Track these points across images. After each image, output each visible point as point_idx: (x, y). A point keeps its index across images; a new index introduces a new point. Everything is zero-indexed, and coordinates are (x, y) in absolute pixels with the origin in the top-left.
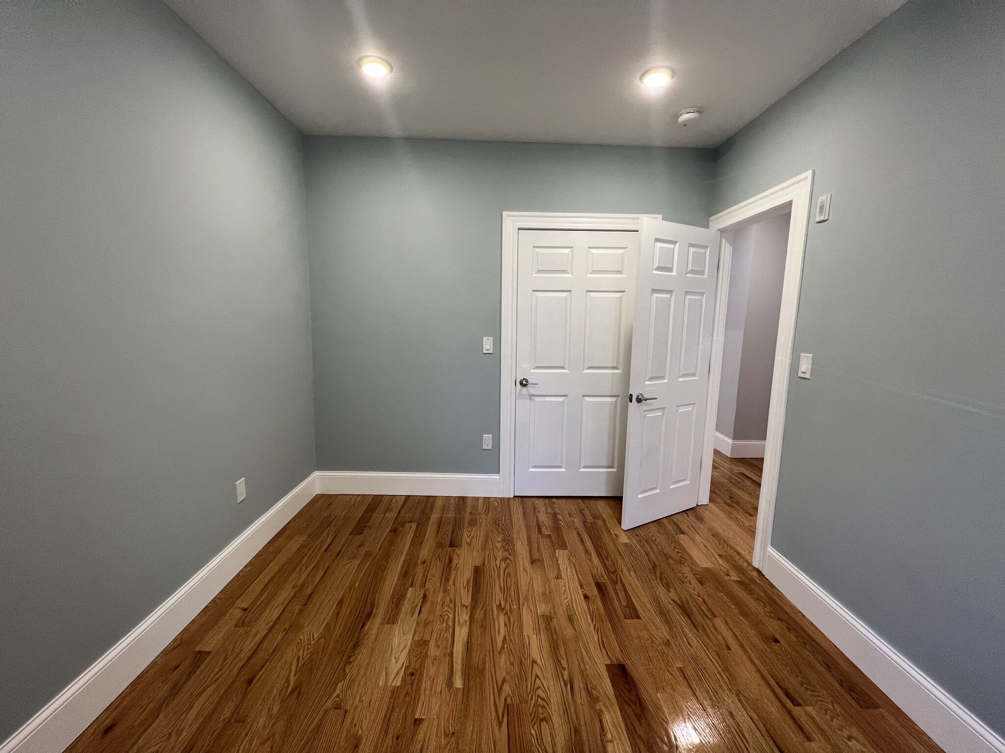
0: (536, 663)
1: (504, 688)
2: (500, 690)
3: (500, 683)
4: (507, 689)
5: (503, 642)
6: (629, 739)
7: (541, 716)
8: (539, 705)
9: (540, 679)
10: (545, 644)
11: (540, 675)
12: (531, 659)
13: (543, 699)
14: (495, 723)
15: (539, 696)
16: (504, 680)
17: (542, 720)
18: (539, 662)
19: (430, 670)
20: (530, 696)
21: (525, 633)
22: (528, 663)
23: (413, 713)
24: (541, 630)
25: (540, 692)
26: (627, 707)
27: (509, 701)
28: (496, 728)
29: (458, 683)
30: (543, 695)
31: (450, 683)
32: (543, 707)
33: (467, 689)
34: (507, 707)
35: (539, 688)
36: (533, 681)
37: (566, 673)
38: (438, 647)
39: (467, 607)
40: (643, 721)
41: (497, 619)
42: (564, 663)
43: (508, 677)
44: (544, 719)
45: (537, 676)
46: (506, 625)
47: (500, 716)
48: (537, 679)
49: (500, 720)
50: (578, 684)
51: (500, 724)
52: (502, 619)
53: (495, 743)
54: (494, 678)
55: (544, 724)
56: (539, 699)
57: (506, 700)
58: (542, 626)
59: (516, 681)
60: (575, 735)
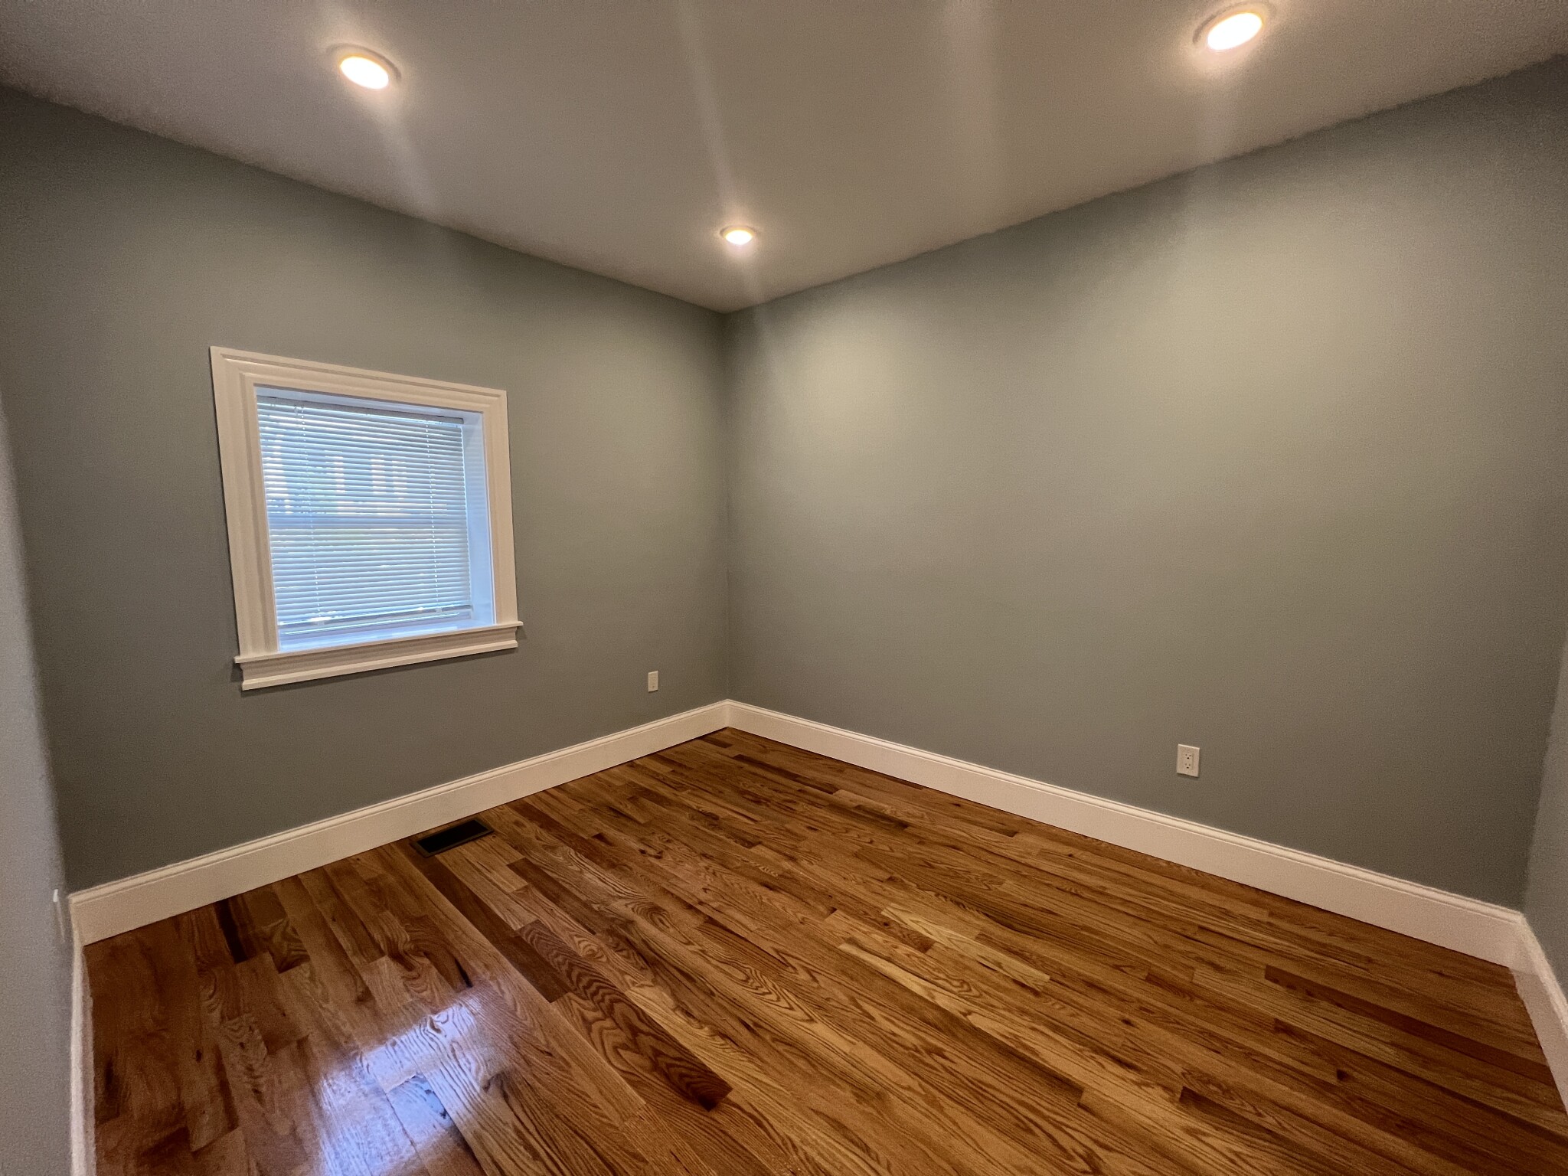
0: (807, 1021)
1: (807, 975)
2: (809, 971)
3: (814, 974)
4: (803, 976)
5: (868, 1013)
6: (658, 1024)
7: (751, 981)
8: (762, 987)
9: (786, 1008)
10: (823, 1052)
11: (788, 1012)
12: (817, 1020)
13: (764, 994)
14: (782, 948)
15: (770, 993)
16: (815, 980)
17: (748, 978)
18: (806, 1024)
19: (879, 937)
20: (777, 987)
21: (860, 1044)
22: (815, 1015)
23: (844, 911)
24: (850, 1067)
25: (773, 997)
26: (677, 1055)
27: (790, 969)
28: (776, 946)
29: (845, 947)
30: (767, 997)
31: (852, 941)
32: (757, 989)
33: (831, 949)
34: (788, 965)
35: (778, 999)
36: (789, 1001)
37: (768, 1037)
38: (908, 955)
39: (965, 1015)
40: (650, 1052)
41: (914, 1033)
42: (781, 1048)
43: (815, 985)
44: (746, 981)
45: (791, 1009)
46: (894, 1034)
47: (784, 956)
48: (788, 1006)
49: (781, 954)
50: (744, 1035)
51: (777, 951)
52: (910, 1039)
53: (767, 940)
54: (826, 975)
55: (742, 977)
56: (766, 991)
57: (794, 968)
58: (857, 1075)
59: (803, 988)
60: (710, 990)
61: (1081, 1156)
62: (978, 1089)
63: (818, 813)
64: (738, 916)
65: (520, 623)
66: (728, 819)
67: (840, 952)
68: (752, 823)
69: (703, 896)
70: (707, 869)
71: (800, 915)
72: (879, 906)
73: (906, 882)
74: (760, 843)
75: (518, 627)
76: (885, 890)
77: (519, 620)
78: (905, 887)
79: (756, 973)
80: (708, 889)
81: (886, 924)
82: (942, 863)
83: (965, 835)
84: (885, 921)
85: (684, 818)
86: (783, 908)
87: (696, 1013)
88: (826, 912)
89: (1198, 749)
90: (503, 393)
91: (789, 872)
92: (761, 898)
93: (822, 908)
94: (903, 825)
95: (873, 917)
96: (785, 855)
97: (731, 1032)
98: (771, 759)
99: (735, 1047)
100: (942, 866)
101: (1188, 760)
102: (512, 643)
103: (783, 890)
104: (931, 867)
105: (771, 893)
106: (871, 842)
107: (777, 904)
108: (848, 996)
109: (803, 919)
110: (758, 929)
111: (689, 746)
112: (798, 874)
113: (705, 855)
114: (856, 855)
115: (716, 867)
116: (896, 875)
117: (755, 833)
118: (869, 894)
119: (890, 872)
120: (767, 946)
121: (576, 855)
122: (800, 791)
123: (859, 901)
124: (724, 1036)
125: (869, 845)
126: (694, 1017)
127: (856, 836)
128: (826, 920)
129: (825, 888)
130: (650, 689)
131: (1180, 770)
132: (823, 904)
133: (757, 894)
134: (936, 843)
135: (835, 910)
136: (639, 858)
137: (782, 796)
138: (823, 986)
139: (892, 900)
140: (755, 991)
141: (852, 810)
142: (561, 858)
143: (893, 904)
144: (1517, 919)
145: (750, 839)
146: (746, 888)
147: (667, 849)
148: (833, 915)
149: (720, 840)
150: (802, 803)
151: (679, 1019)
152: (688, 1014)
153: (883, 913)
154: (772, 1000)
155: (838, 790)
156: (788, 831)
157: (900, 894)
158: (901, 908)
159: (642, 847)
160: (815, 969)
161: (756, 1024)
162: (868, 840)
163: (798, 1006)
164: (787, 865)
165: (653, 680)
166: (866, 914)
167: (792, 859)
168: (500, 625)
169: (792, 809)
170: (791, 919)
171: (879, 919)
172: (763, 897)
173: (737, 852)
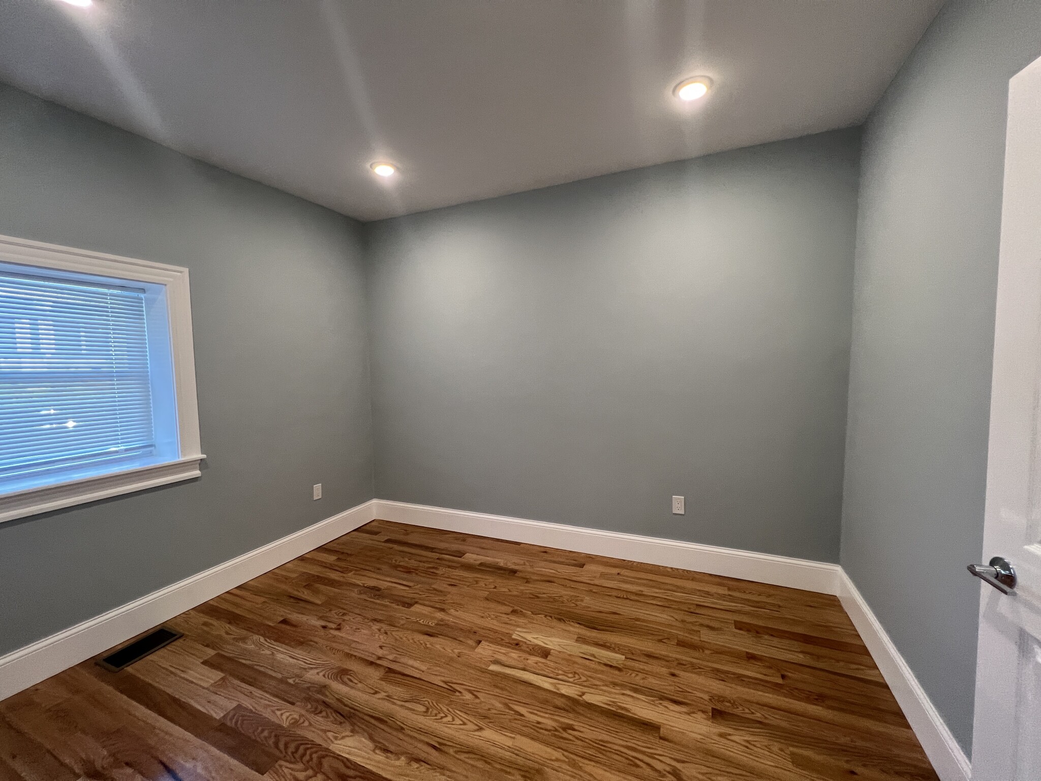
0: (478, 730)
1: (470, 695)
2: (470, 691)
3: (475, 693)
4: (468, 696)
5: (518, 712)
6: (364, 767)
7: (431, 710)
8: (439, 713)
9: (460, 724)
10: (493, 750)
11: (462, 727)
12: (484, 727)
13: (442, 718)
14: (448, 679)
15: (446, 716)
16: (477, 697)
17: (428, 709)
18: (476, 733)
19: (515, 654)
20: (450, 710)
21: (518, 737)
22: (481, 723)
23: (486, 641)
24: (515, 756)
25: (449, 718)
27: (457, 694)
28: (443, 679)
29: (493, 667)
30: (445, 720)
31: (497, 662)
32: (436, 715)
33: (484, 671)
34: (455, 691)
35: (453, 720)
36: (461, 718)
37: (451, 751)
38: (536, 663)
39: (580, 696)
41: (552, 719)
42: (462, 756)
43: (477, 701)
44: (427, 712)
45: (464, 724)
46: (539, 723)
47: (449, 684)
48: (461, 723)
49: (448, 684)
50: (434, 755)
51: (445, 682)
52: (549, 723)
53: (436, 675)
54: (483, 691)
55: (424, 709)
56: (443, 715)
57: (460, 692)
58: (520, 760)
59: (470, 706)
60: (400, 726)
61: (669, 773)
62: (601, 746)
63: (455, 573)
64: (411, 662)
65: (204, 456)
66: (388, 589)
67: (490, 672)
68: (407, 588)
69: (380, 653)
70: (379, 630)
71: (456, 651)
72: (511, 632)
73: (524, 611)
74: (416, 603)
75: (201, 460)
76: (511, 620)
77: (202, 453)
78: (524, 615)
79: (432, 703)
80: (384, 646)
81: (517, 644)
82: (544, 594)
83: (553, 571)
84: (515, 642)
85: (353, 594)
86: (443, 648)
87: (392, 748)
88: (474, 644)
89: (683, 497)
90: (186, 270)
91: (442, 620)
92: (426, 645)
93: (470, 642)
94: (514, 572)
95: (507, 641)
96: (436, 608)
97: (423, 755)
98: (414, 539)
99: (428, 766)
100: (544, 596)
101: (678, 505)
102: (196, 473)
103: (441, 635)
104: (538, 597)
105: (431, 639)
106: (495, 587)
107: (438, 646)
108: (500, 702)
109: (459, 653)
110: (428, 669)
111: (347, 538)
112: (448, 621)
113: (375, 620)
114: (487, 599)
115: (385, 627)
116: (516, 608)
117: (412, 596)
118: (501, 625)
119: (512, 607)
120: (437, 680)
121: (266, 641)
122: (438, 559)
123: (496, 632)
124: (418, 760)
125: (495, 590)
126: (391, 752)
127: (484, 585)
128: (476, 650)
129: (469, 627)
130: (315, 498)
131: (674, 512)
132: (471, 639)
133: (422, 642)
134: (537, 580)
135: (480, 642)
136: (322, 632)
137: (427, 565)
138: (482, 700)
139: (518, 626)
140: (435, 718)
141: (477, 567)
142: (253, 646)
143: (518, 629)
144: (838, 569)
145: (408, 601)
146: (413, 639)
147: (344, 620)
148: (480, 645)
149: (386, 606)
150: (441, 568)
151: (380, 757)
152: (386, 750)
153: (513, 637)
154: (449, 721)
155: (464, 554)
156: (435, 589)
157: (521, 621)
158: (525, 630)
159: (323, 623)
160: (476, 689)
161: (440, 744)
162: (493, 587)
163: (469, 720)
164: (440, 615)
165: (318, 491)
166: (502, 640)
167: (443, 610)
168: (183, 459)
169: (436, 573)
170: (450, 655)
171: (511, 642)
172: (428, 643)
173: (400, 613)
